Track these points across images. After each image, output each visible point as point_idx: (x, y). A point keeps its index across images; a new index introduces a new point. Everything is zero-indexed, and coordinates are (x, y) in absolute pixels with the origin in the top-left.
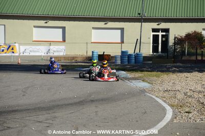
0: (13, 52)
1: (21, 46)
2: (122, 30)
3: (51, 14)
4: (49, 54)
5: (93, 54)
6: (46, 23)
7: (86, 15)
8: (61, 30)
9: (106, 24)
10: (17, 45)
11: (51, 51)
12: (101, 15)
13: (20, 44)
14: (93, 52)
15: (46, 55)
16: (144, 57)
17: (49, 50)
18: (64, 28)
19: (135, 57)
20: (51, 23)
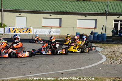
0: (29, 33)
1: (34, 29)
2: (96, 20)
3: (53, 11)
4: (50, 34)
5: (76, 34)
6: (50, 16)
7: (74, 11)
8: (59, 20)
9: (86, 17)
10: (32, 28)
11: (52, 32)
12: (83, 12)
13: (34, 28)
14: (76, 33)
15: (49, 34)
16: (107, 36)
17: (51, 31)
18: (60, 19)
19: (102, 36)
20: (53, 16)
